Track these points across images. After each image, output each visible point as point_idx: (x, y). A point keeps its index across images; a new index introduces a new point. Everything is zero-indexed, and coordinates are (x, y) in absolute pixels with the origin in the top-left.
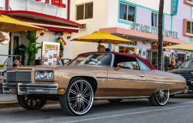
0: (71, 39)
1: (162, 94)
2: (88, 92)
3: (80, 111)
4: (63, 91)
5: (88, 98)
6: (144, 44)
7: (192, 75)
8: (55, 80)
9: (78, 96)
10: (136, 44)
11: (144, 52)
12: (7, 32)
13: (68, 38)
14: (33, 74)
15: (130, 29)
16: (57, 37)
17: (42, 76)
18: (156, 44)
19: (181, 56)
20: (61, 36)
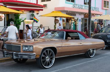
0: (39, 15)
1: (91, 51)
2: (52, 55)
3: (48, 66)
4: (38, 57)
5: (52, 59)
6: (80, 15)
7: (107, 37)
8: (34, 51)
9: (47, 58)
10: (75, 16)
11: (80, 20)
12: (3, 14)
13: (37, 14)
14: (21, 48)
15: (72, 7)
16: (31, 13)
17: (27, 48)
18: (86, 15)
19: (100, 21)
20: (33, 13)
